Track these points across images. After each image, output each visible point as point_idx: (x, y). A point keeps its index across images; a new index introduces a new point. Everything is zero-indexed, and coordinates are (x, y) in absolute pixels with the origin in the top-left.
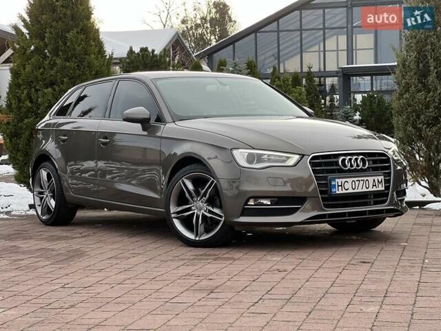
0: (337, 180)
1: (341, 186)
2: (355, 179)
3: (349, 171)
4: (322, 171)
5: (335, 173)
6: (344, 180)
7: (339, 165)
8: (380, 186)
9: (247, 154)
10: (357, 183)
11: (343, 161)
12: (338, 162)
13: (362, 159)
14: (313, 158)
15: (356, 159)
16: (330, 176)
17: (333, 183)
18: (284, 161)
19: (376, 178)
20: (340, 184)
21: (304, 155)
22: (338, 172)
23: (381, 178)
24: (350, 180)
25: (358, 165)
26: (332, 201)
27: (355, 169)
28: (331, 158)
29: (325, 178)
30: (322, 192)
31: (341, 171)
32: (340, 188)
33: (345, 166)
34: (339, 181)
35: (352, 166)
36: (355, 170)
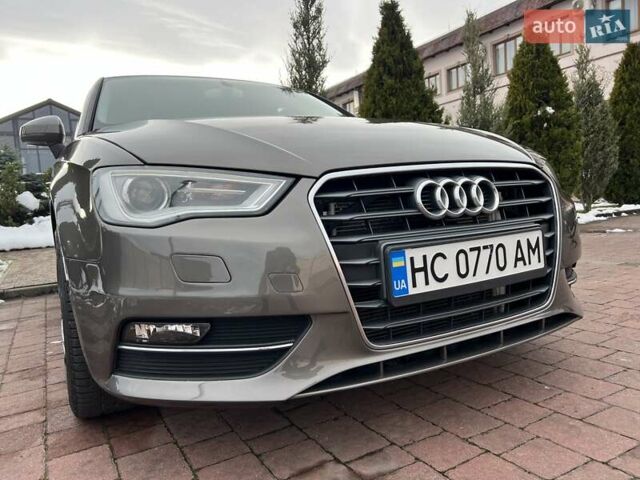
0: (409, 253)
1: (424, 269)
2: (466, 246)
3: (448, 221)
4: (362, 228)
5: (403, 228)
6: (430, 252)
7: (414, 205)
8: (534, 258)
9: (129, 181)
10: (472, 256)
11: (429, 191)
12: (411, 195)
13: (481, 184)
14: (330, 186)
15: (467, 186)
16: (386, 240)
17: (396, 263)
18: (239, 200)
19: (523, 238)
20: (419, 264)
21: (297, 178)
22: (413, 227)
23: (535, 236)
24: (450, 250)
25: (471, 204)
26: (394, 318)
27: (465, 215)
28: (390, 185)
29: (372, 249)
30: (359, 294)
31: (421, 222)
32: (420, 276)
33: (435, 207)
34: (417, 255)
35: (453, 205)
36: (466, 219)
